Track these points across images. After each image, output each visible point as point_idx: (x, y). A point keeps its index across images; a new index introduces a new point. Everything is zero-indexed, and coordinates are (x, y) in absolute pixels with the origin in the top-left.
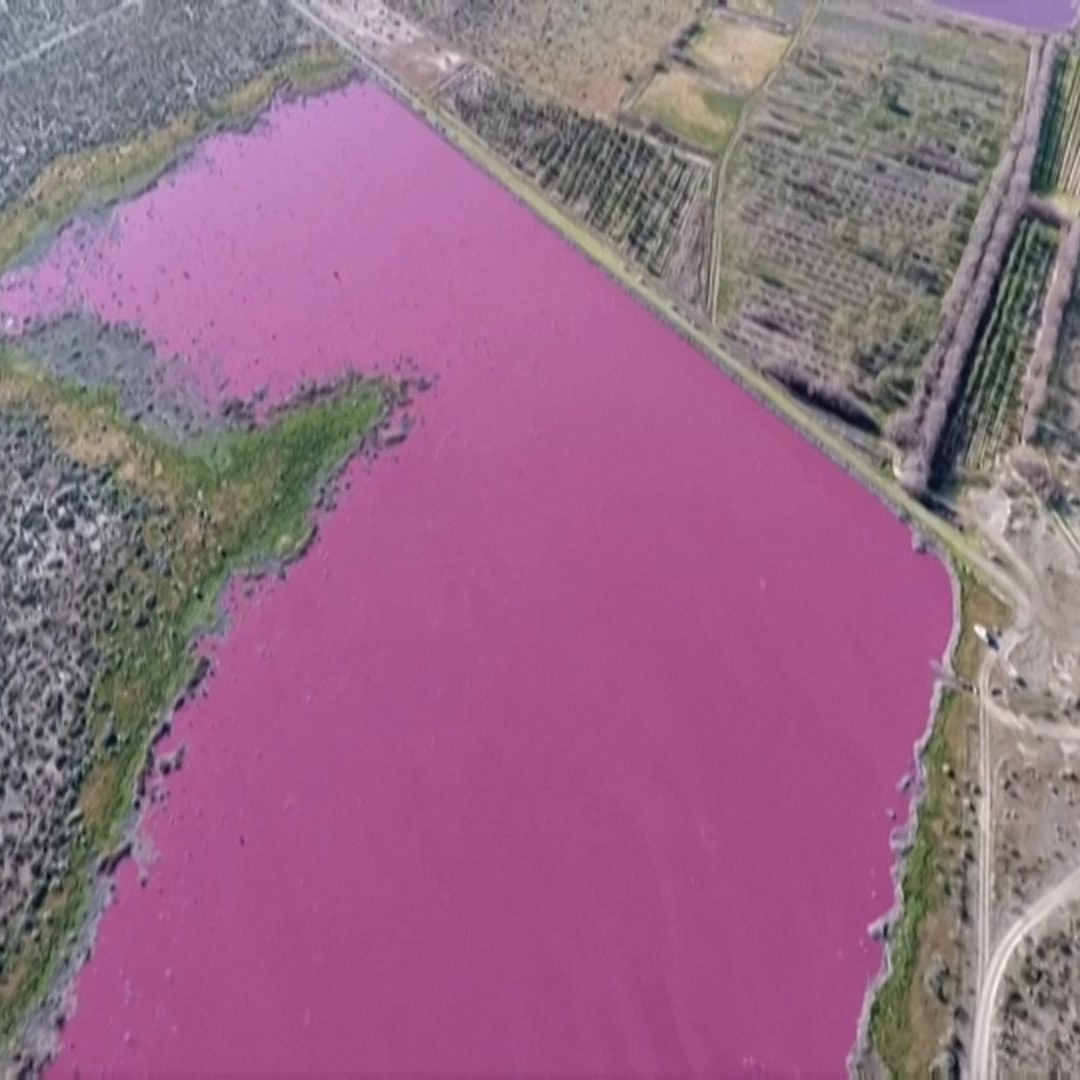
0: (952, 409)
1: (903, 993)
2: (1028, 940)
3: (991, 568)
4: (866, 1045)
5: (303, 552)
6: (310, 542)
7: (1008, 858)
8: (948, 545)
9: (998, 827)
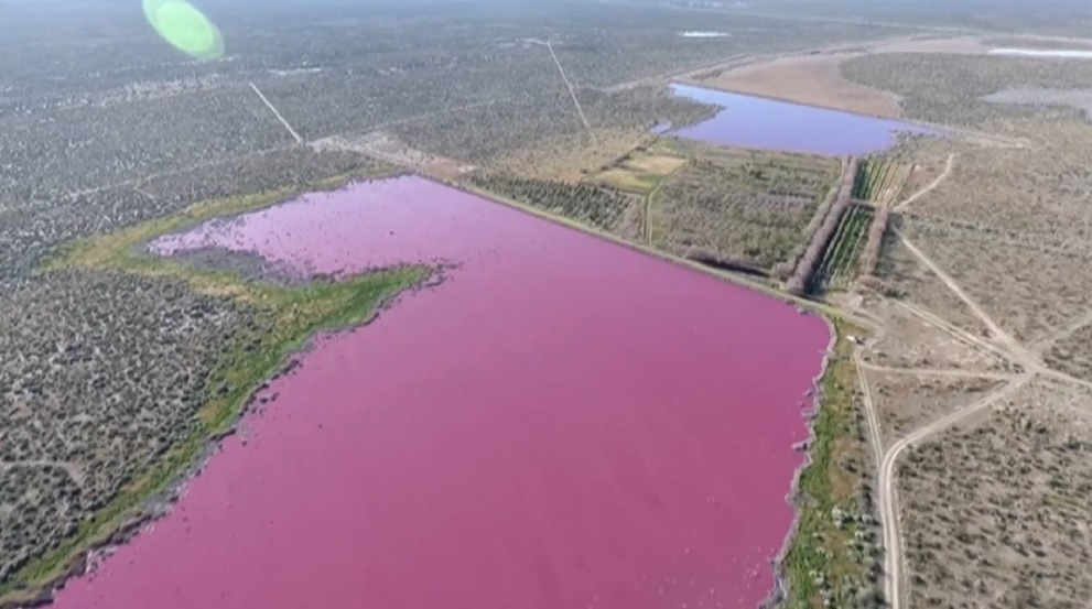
0: (815, 266)
1: (822, 470)
2: (910, 447)
3: (855, 317)
4: (798, 490)
5: (368, 323)
6: (373, 320)
7: (887, 417)
8: (821, 311)
9: (878, 406)
